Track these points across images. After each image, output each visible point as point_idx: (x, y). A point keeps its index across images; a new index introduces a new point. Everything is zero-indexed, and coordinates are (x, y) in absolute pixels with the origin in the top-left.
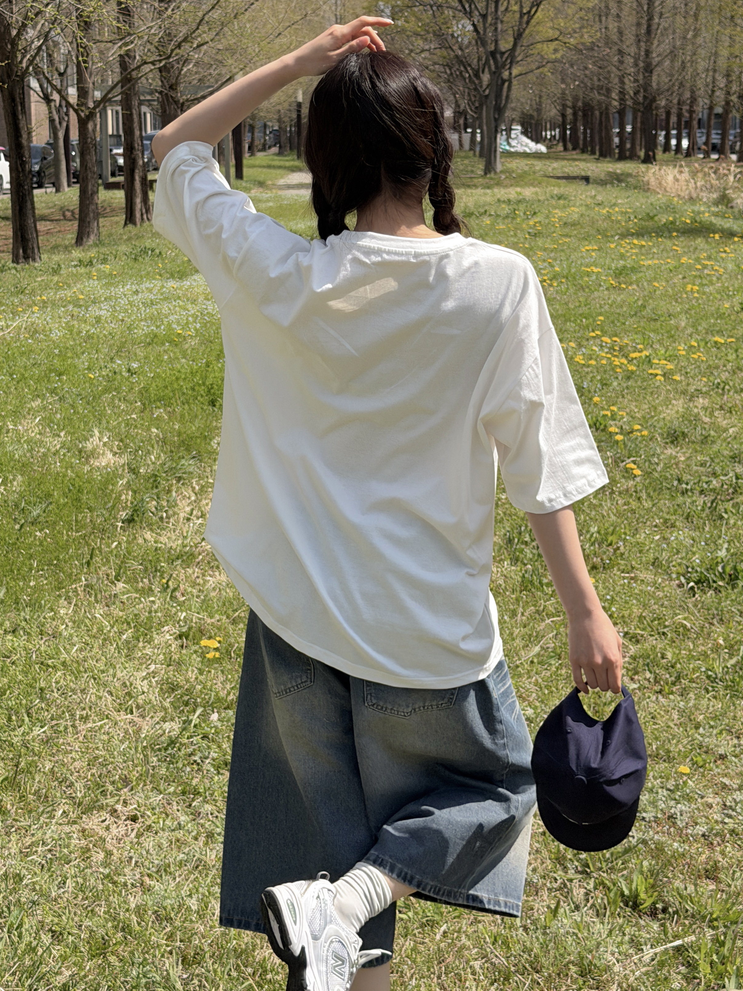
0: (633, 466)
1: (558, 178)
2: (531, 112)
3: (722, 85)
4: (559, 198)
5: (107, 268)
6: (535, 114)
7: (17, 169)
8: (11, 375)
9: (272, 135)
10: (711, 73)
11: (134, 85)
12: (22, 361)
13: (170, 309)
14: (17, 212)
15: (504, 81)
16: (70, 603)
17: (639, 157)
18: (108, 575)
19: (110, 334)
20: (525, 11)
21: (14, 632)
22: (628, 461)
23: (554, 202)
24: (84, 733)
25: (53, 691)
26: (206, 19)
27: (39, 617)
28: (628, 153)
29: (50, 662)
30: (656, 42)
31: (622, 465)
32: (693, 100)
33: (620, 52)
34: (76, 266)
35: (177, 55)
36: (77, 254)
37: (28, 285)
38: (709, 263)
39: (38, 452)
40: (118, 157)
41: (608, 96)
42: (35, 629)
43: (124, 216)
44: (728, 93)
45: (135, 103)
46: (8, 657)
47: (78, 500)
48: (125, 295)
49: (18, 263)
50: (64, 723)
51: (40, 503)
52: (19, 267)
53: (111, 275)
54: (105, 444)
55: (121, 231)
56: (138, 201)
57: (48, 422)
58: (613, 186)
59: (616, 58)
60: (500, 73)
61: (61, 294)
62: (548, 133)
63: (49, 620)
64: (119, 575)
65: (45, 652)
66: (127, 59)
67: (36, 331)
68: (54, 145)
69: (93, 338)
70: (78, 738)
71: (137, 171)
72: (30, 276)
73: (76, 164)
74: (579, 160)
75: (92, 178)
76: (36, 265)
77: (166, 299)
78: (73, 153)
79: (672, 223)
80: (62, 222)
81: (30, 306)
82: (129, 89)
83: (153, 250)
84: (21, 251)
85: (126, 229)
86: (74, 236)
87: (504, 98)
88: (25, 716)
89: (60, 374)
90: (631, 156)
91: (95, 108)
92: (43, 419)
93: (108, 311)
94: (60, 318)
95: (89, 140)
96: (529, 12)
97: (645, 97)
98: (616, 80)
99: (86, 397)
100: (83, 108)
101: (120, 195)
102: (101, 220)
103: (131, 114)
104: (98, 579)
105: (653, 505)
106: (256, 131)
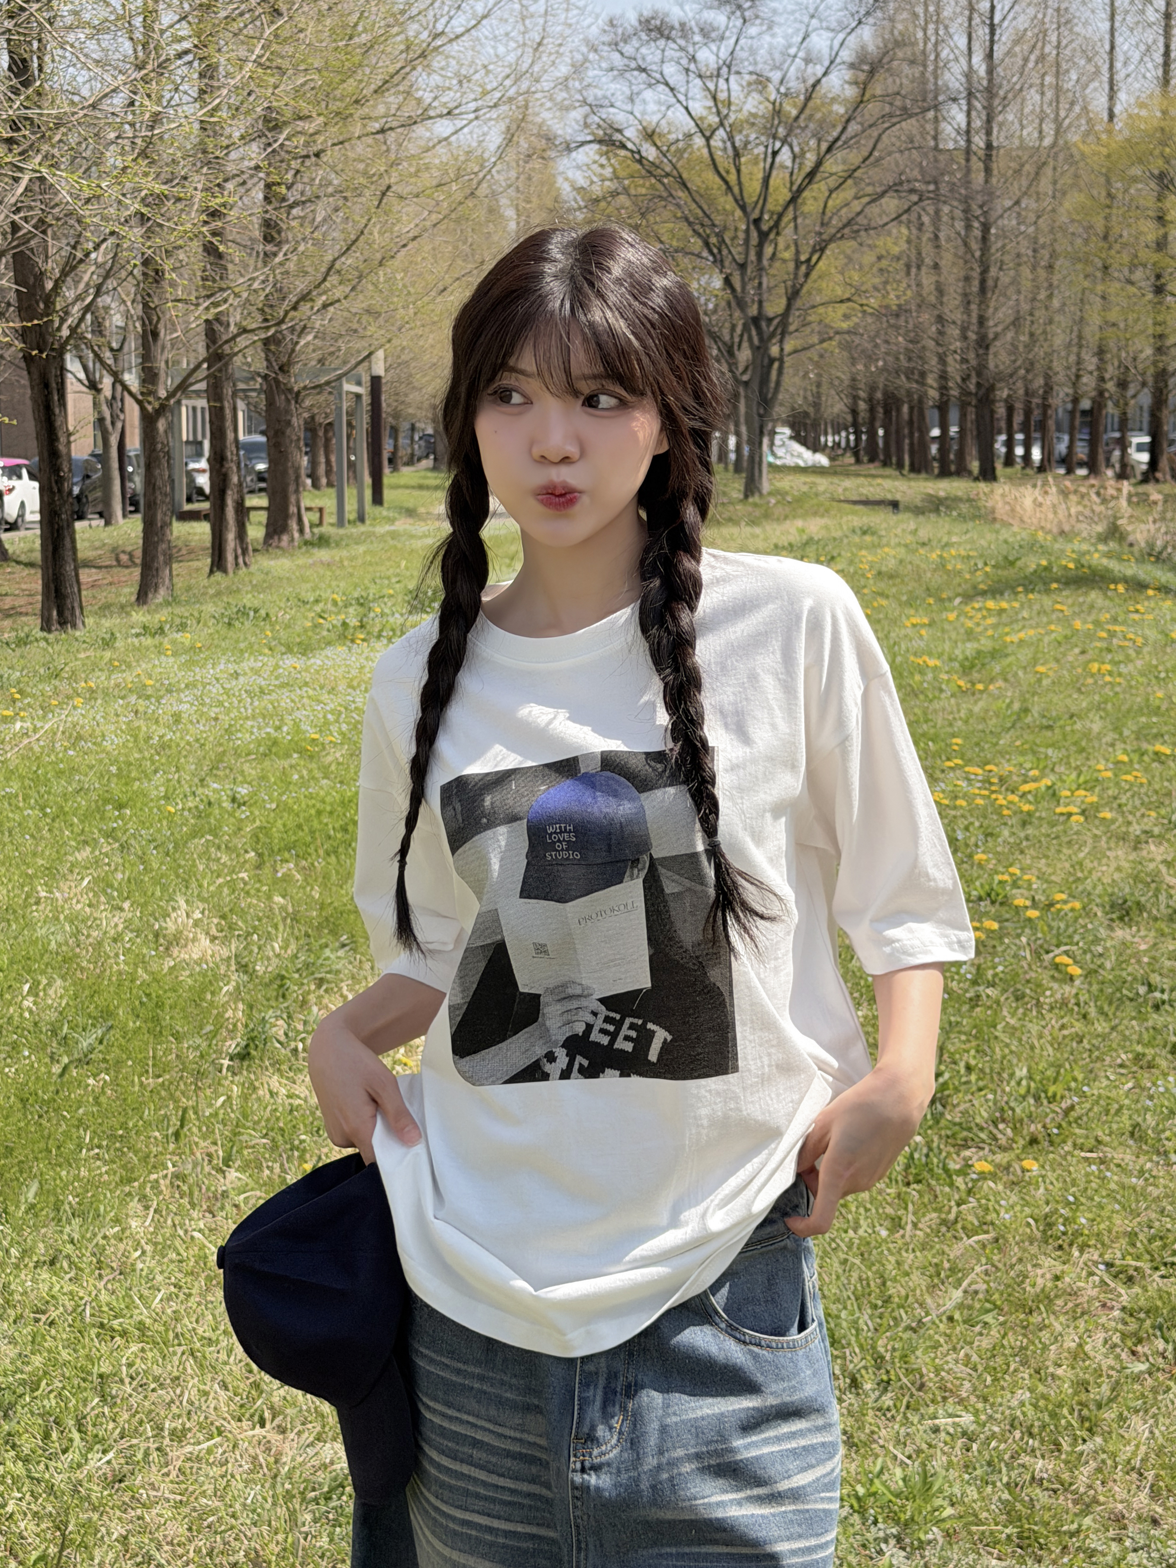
0: (1065, 960)
1: (855, 503)
2: (805, 408)
3: (1091, 367)
4: (864, 533)
5: (185, 638)
6: (811, 410)
7: (51, 489)
8: (42, 809)
9: (422, 443)
10: (1075, 349)
11: (226, 365)
12: (59, 786)
13: (293, 701)
14: (50, 555)
15: (772, 361)
16: (147, 1208)
17: (970, 473)
18: (209, 1155)
19: (197, 740)
20: (803, 258)
21: (52, 1263)
22: (1057, 952)
23: (857, 539)
24: (179, 1463)
25: (122, 1381)
26: (337, 266)
27: (95, 1235)
28: (953, 468)
29: (115, 1324)
30: (992, 304)
31: (1047, 957)
32: (1048, 389)
33: (940, 319)
34: (137, 635)
35: (292, 320)
36: (139, 616)
37: (66, 664)
38: (1117, 628)
39: (88, 936)
40: (195, 474)
41: (922, 382)
42: (88, 1258)
43: (209, 560)
44: (1102, 379)
45: (228, 391)
46: (43, 1312)
47: (156, 1020)
48: (217, 680)
49: (49, 631)
50: (143, 1446)
51: (93, 1025)
52: (51, 637)
53: (192, 648)
54: (196, 924)
55: (206, 582)
56: (231, 537)
57: (103, 885)
58: (939, 515)
59: (934, 328)
60: (767, 349)
61: (117, 677)
62: (830, 438)
63: (113, 1241)
64: (230, 1155)
65: (108, 1304)
66: (217, 327)
67: (80, 737)
68: (103, 458)
69: (170, 747)
70: (167, 1474)
71: (229, 492)
72: (68, 651)
73: (137, 484)
74: (882, 476)
75: (163, 502)
76: (78, 633)
77: (283, 686)
78: (130, 469)
79: (1046, 569)
80: (115, 570)
81: (69, 697)
82: (220, 370)
83: (256, 611)
84: (55, 613)
85: (212, 578)
86: (135, 589)
87: (772, 385)
88: (74, 1431)
89: (120, 807)
90: (961, 471)
91: (167, 398)
92: (96, 880)
93: (192, 705)
94: (117, 715)
95: (159, 446)
96: (809, 260)
97: (979, 385)
98: (934, 361)
99: (163, 843)
100: (151, 399)
101: (202, 530)
102: (175, 566)
103: (222, 409)
104: (195, 1164)
105: (1113, 1028)
106: (401, 435)
